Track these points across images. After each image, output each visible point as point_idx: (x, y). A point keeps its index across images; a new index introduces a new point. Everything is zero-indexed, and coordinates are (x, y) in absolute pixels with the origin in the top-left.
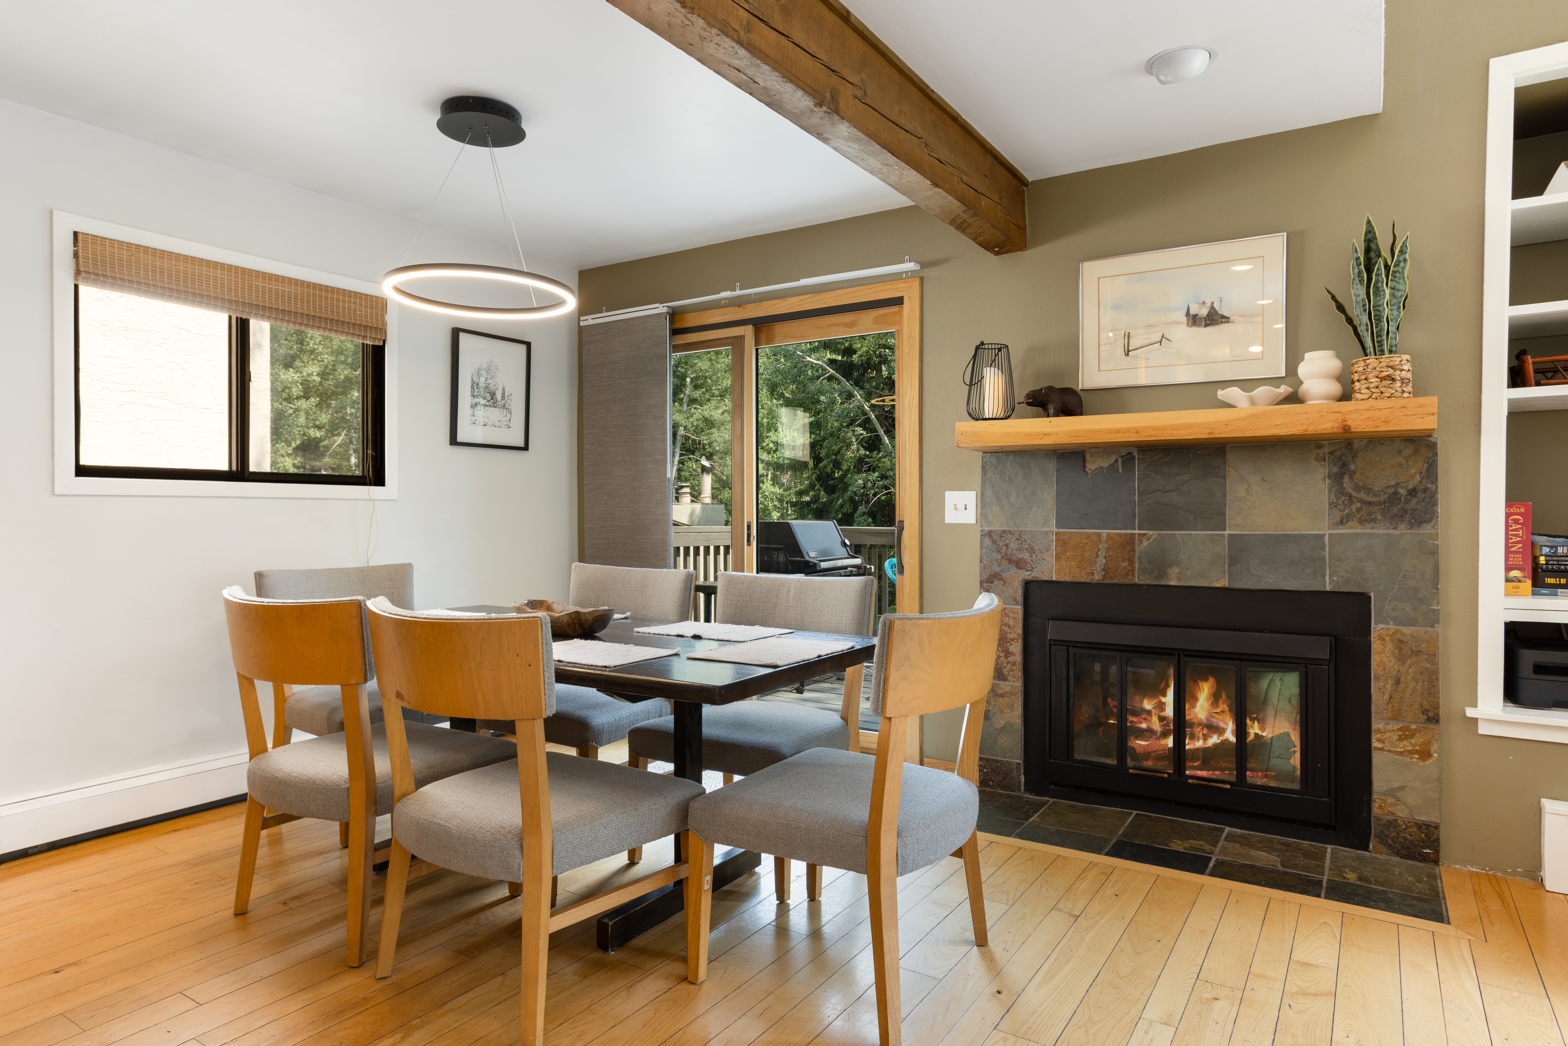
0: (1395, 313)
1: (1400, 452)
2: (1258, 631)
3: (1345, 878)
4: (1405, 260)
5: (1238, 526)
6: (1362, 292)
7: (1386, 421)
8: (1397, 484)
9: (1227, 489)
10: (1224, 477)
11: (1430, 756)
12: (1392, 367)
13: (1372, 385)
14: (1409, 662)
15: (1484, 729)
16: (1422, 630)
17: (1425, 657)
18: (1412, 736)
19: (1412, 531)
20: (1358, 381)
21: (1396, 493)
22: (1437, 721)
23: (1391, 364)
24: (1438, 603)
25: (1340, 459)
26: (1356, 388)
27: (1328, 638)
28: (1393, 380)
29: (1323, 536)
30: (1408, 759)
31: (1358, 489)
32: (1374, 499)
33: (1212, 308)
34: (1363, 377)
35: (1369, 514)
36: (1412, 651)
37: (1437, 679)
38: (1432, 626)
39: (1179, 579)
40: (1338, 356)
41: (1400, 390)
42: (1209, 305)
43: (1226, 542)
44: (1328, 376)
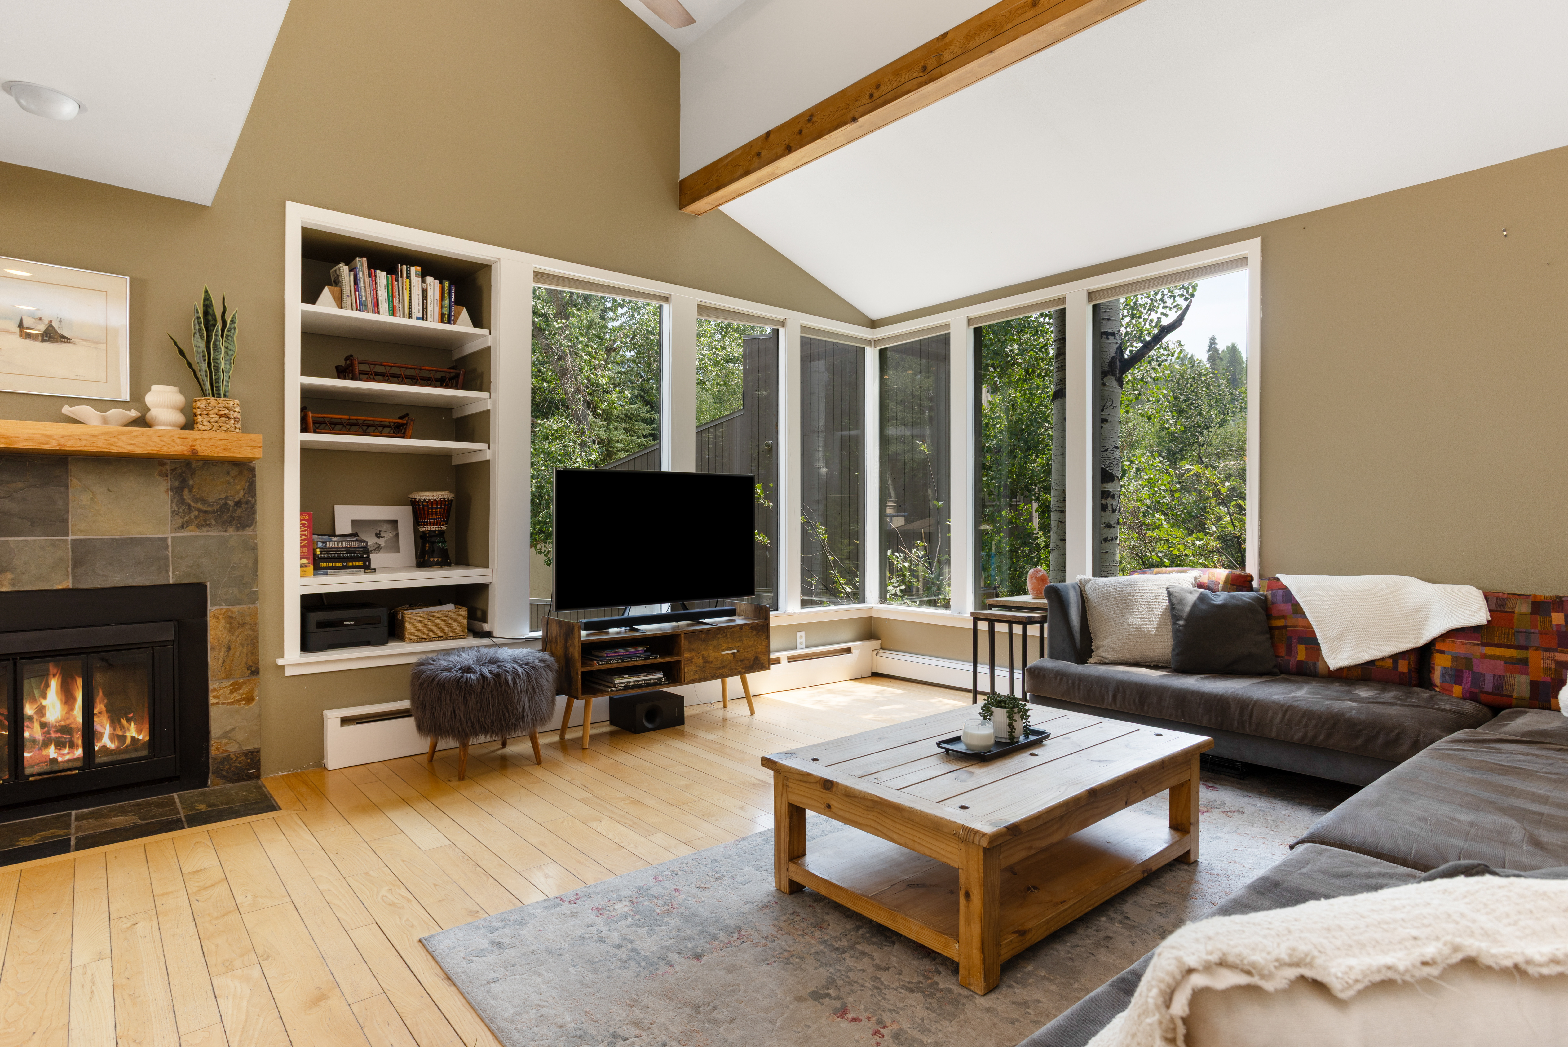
0: (228, 367)
1: (228, 473)
2: (104, 625)
3: (198, 810)
4: (235, 328)
5: (82, 531)
6: (203, 345)
7: (226, 449)
8: (227, 497)
9: (70, 497)
10: (67, 487)
11: (253, 699)
12: (227, 408)
13: (212, 420)
14: (237, 632)
15: (288, 672)
16: (245, 607)
17: (249, 627)
18: (239, 689)
19: (238, 533)
20: (200, 415)
21: (226, 504)
22: (258, 673)
23: (227, 405)
24: (257, 585)
25: (180, 475)
26: (199, 420)
27: (172, 623)
28: (228, 418)
29: (166, 538)
30: (237, 706)
31: (196, 500)
32: (209, 509)
33: (50, 325)
34: (205, 413)
35: (205, 520)
36: (239, 624)
37: (258, 642)
38: (254, 603)
39: (13, 585)
40: (181, 392)
41: (233, 426)
42: (47, 322)
43: (70, 546)
44: (174, 408)
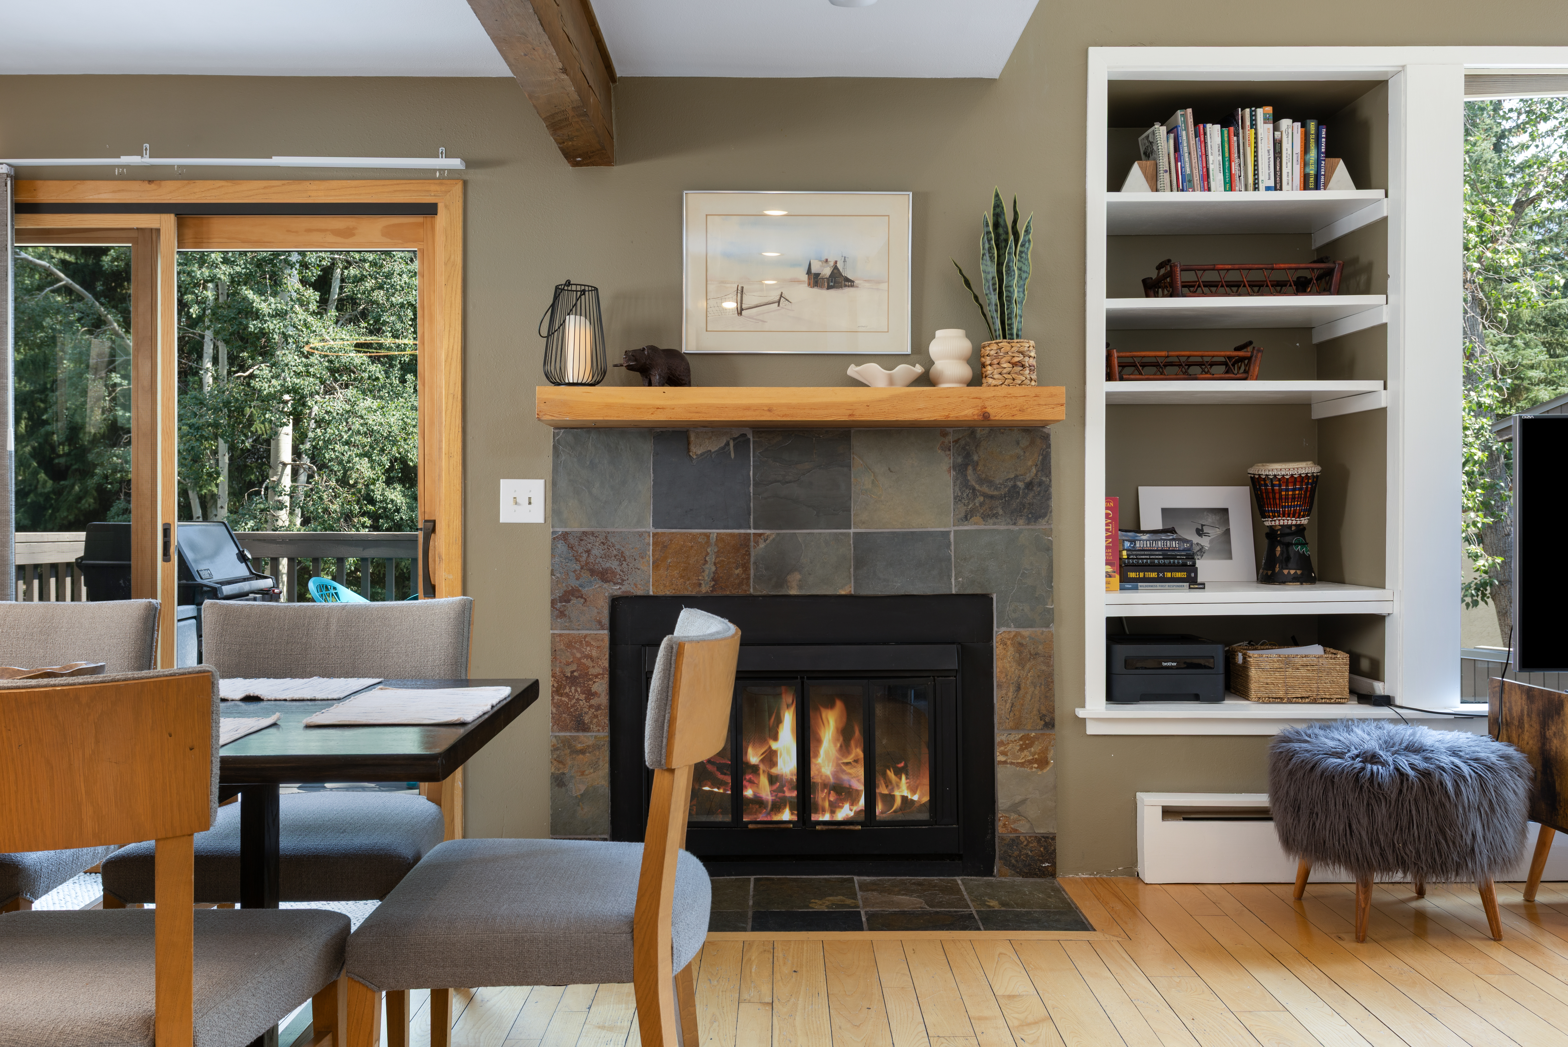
0: (1022, 295)
1: (1018, 443)
2: (884, 644)
3: (990, 907)
4: (1029, 241)
5: (864, 523)
6: (993, 269)
7: (1021, 410)
8: (1016, 476)
9: (852, 480)
10: (849, 467)
11: (1047, 763)
12: (1022, 353)
13: (1005, 371)
14: (1028, 666)
15: (1092, 729)
16: (1038, 630)
17: (1042, 659)
18: (1031, 745)
19: (1030, 527)
20: (990, 365)
21: (1015, 486)
22: (1053, 726)
23: (1021, 349)
24: (1053, 601)
25: (964, 448)
26: (989, 372)
27: (955, 646)
28: (1023, 366)
29: (948, 533)
30: (1028, 770)
31: (981, 481)
32: (996, 493)
33: (835, 267)
34: (995, 361)
35: (991, 509)
36: (1031, 654)
37: (1053, 682)
38: (1048, 626)
39: (800, 587)
40: (968, 336)
41: (1028, 377)
42: (832, 264)
43: (852, 542)
44: (960, 358)
